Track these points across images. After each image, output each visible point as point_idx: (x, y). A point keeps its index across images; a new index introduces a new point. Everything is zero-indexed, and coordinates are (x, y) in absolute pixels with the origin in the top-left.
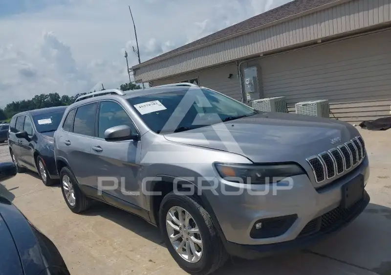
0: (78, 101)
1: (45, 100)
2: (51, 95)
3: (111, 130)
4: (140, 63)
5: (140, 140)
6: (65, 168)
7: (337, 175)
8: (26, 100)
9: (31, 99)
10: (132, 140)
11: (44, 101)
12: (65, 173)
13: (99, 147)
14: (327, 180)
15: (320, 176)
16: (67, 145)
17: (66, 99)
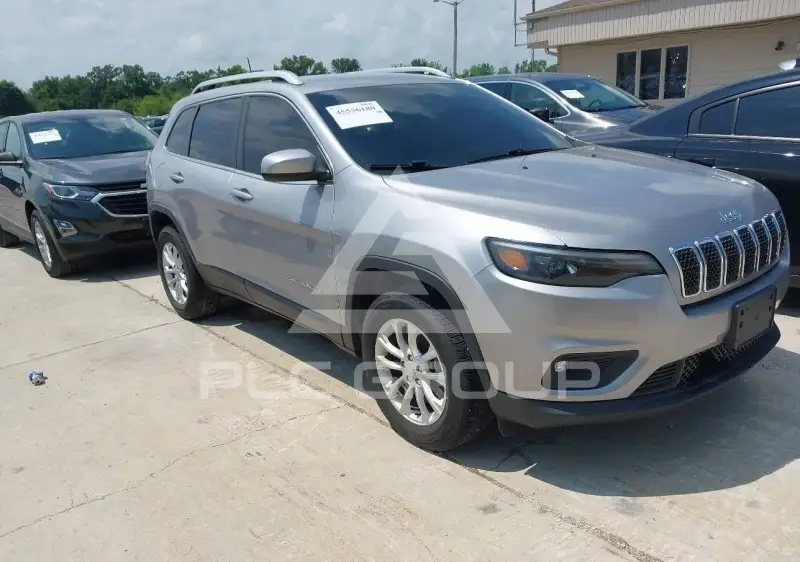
0: (199, 91)
1: (114, 79)
2: (126, 68)
3: (275, 159)
4: (534, 10)
5: (332, 183)
6: (167, 230)
7: (723, 285)
8: (73, 76)
9: (83, 74)
10: (315, 182)
11: (111, 82)
12: (168, 239)
13: (245, 190)
14: (703, 292)
15: (691, 285)
16: (177, 181)
17: (156, 82)
